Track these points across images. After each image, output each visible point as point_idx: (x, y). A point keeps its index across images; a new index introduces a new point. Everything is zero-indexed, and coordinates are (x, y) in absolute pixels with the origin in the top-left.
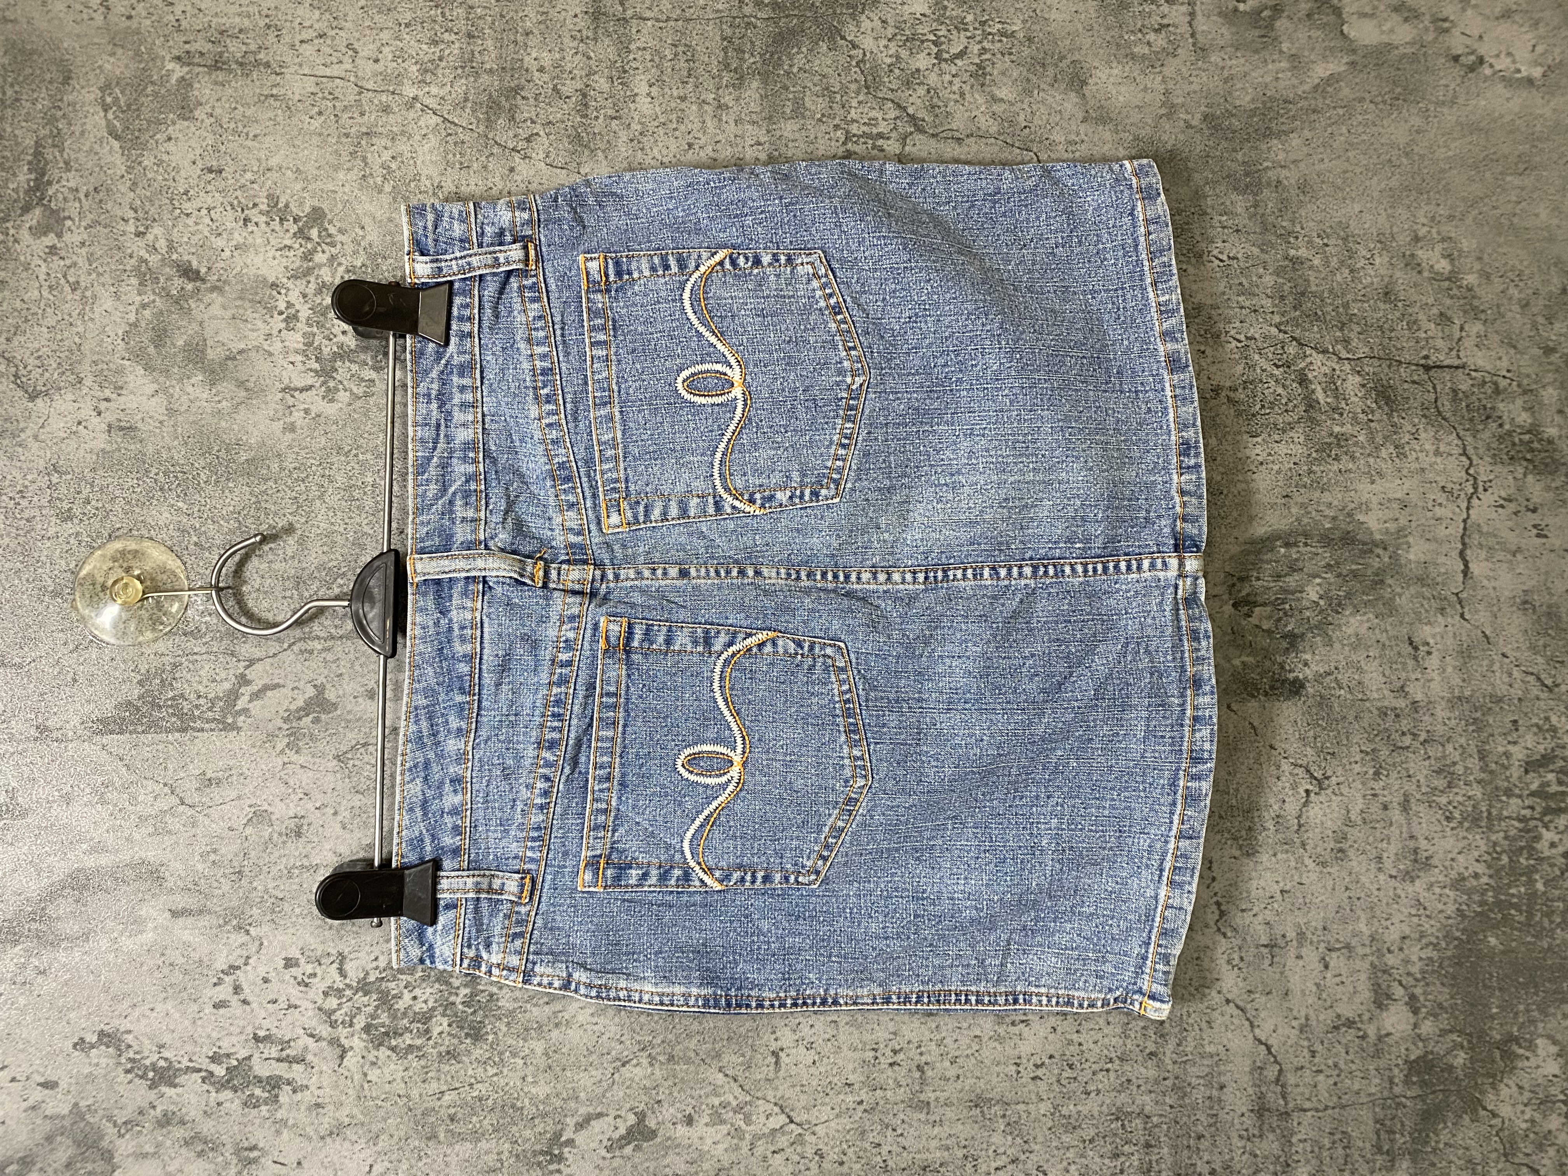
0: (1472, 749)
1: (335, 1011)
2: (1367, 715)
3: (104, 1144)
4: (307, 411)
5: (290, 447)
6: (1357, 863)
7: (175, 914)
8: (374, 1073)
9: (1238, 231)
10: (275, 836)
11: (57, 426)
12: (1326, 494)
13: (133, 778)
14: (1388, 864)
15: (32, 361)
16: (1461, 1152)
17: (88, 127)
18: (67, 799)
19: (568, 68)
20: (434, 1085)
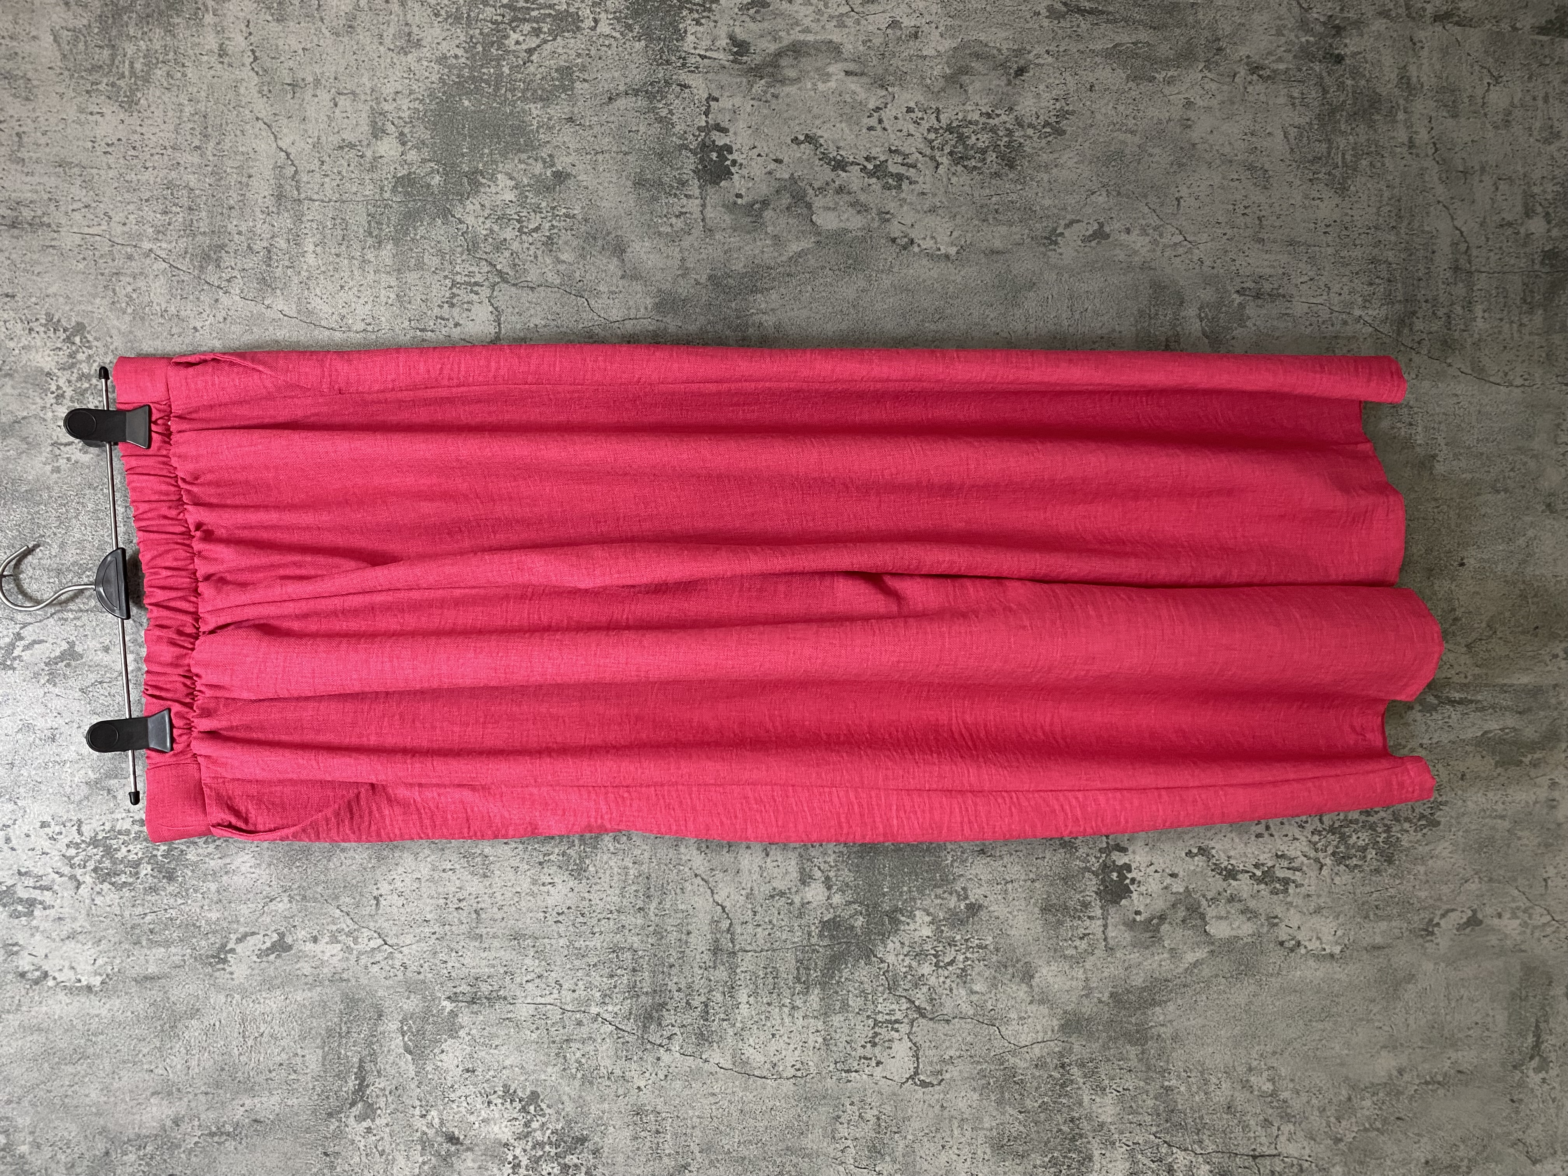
1: (73, 858)
4: (68, 459)
5: (56, 483)
8: (99, 900)
10: (37, 741)
16: (857, 985)
19: (259, 232)
20: (140, 909)
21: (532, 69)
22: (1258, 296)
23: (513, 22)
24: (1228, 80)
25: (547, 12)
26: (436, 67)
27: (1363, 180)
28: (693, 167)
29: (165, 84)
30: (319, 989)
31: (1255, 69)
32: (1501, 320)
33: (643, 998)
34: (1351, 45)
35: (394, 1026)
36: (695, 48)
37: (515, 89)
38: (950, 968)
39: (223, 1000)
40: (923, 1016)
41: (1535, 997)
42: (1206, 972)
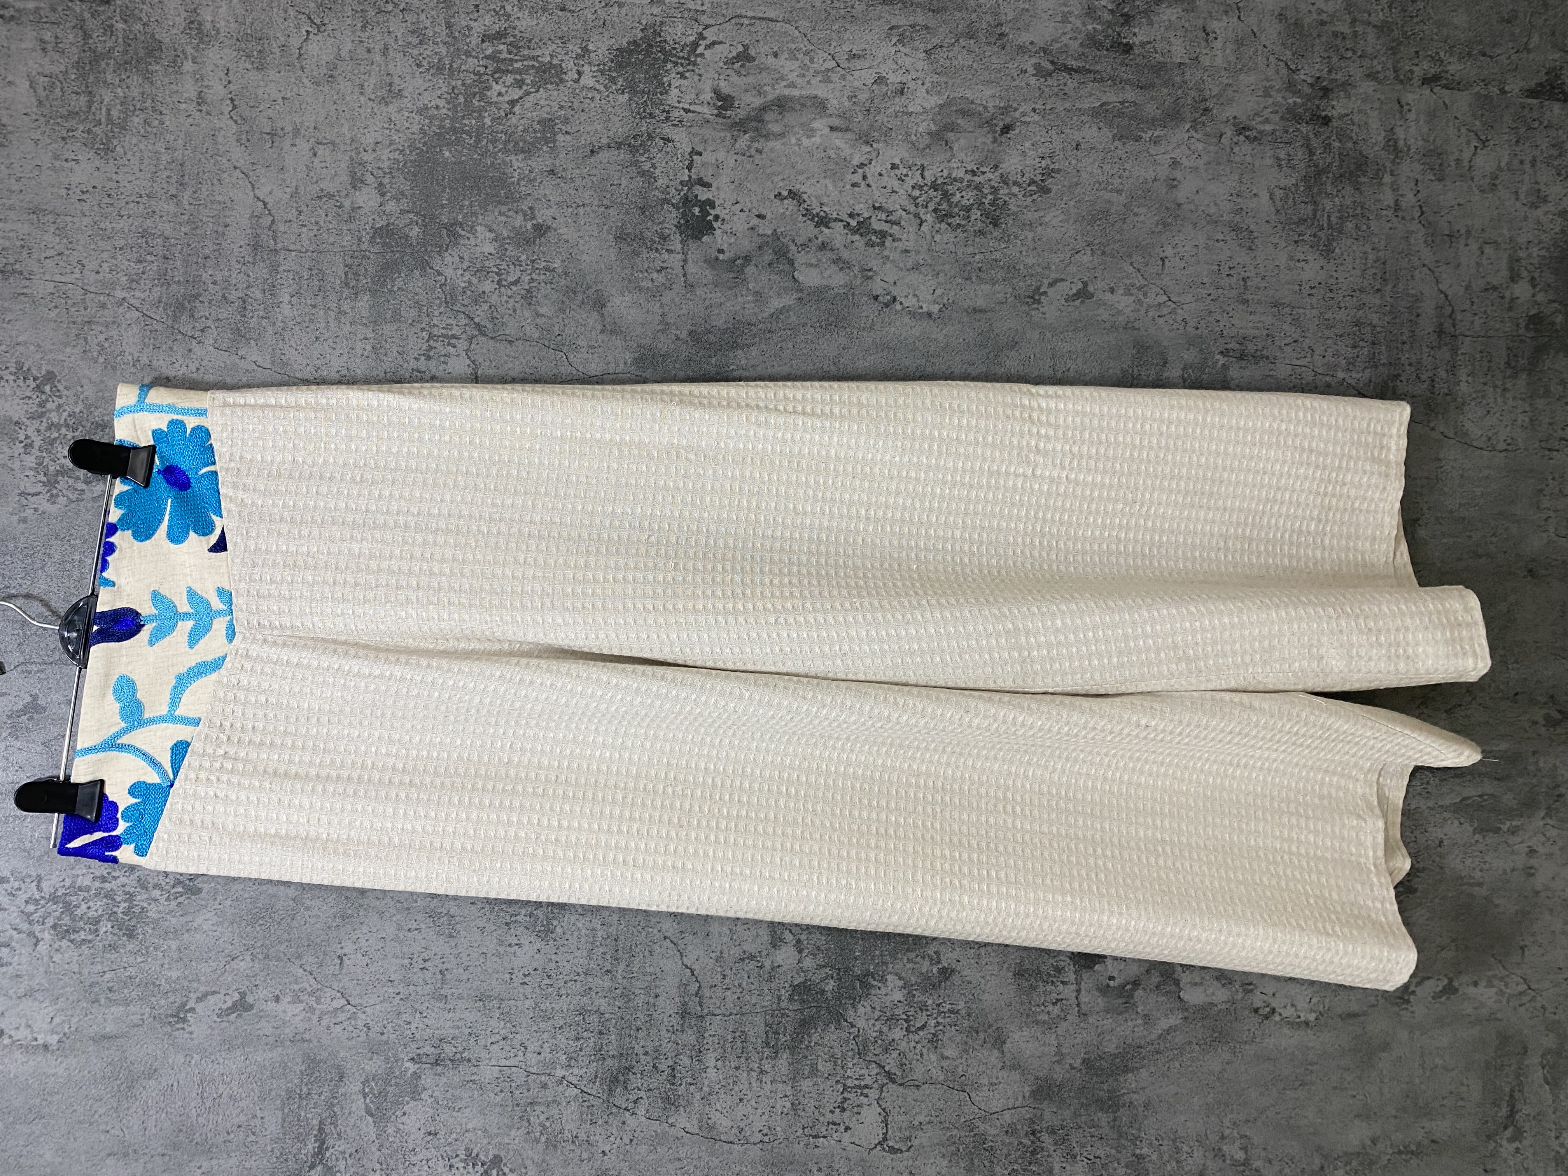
1: (32, 914)
4: (36, 509)
5: (22, 533)
8: (57, 958)
16: (826, 1049)
19: (234, 282)
20: (99, 967)
21: (514, 120)
22: (1242, 357)
23: (495, 73)
24: (1214, 140)
25: (531, 63)
26: (417, 118)
27: (1349, 242)
28: (675, 222)
29: (142, 131)
30: (280, 1049)
31: (1242, 130)
32: (1485, 384)
33: (609, 1062)
34: (1338, 107)
35: (355, 1087)
36: (679, 102)
37: (496, 141)
38: (921, 1033)
39: (182, 1060)
40: (893, 1081)
41: (1510, 1066)
42: (1179, 1039)
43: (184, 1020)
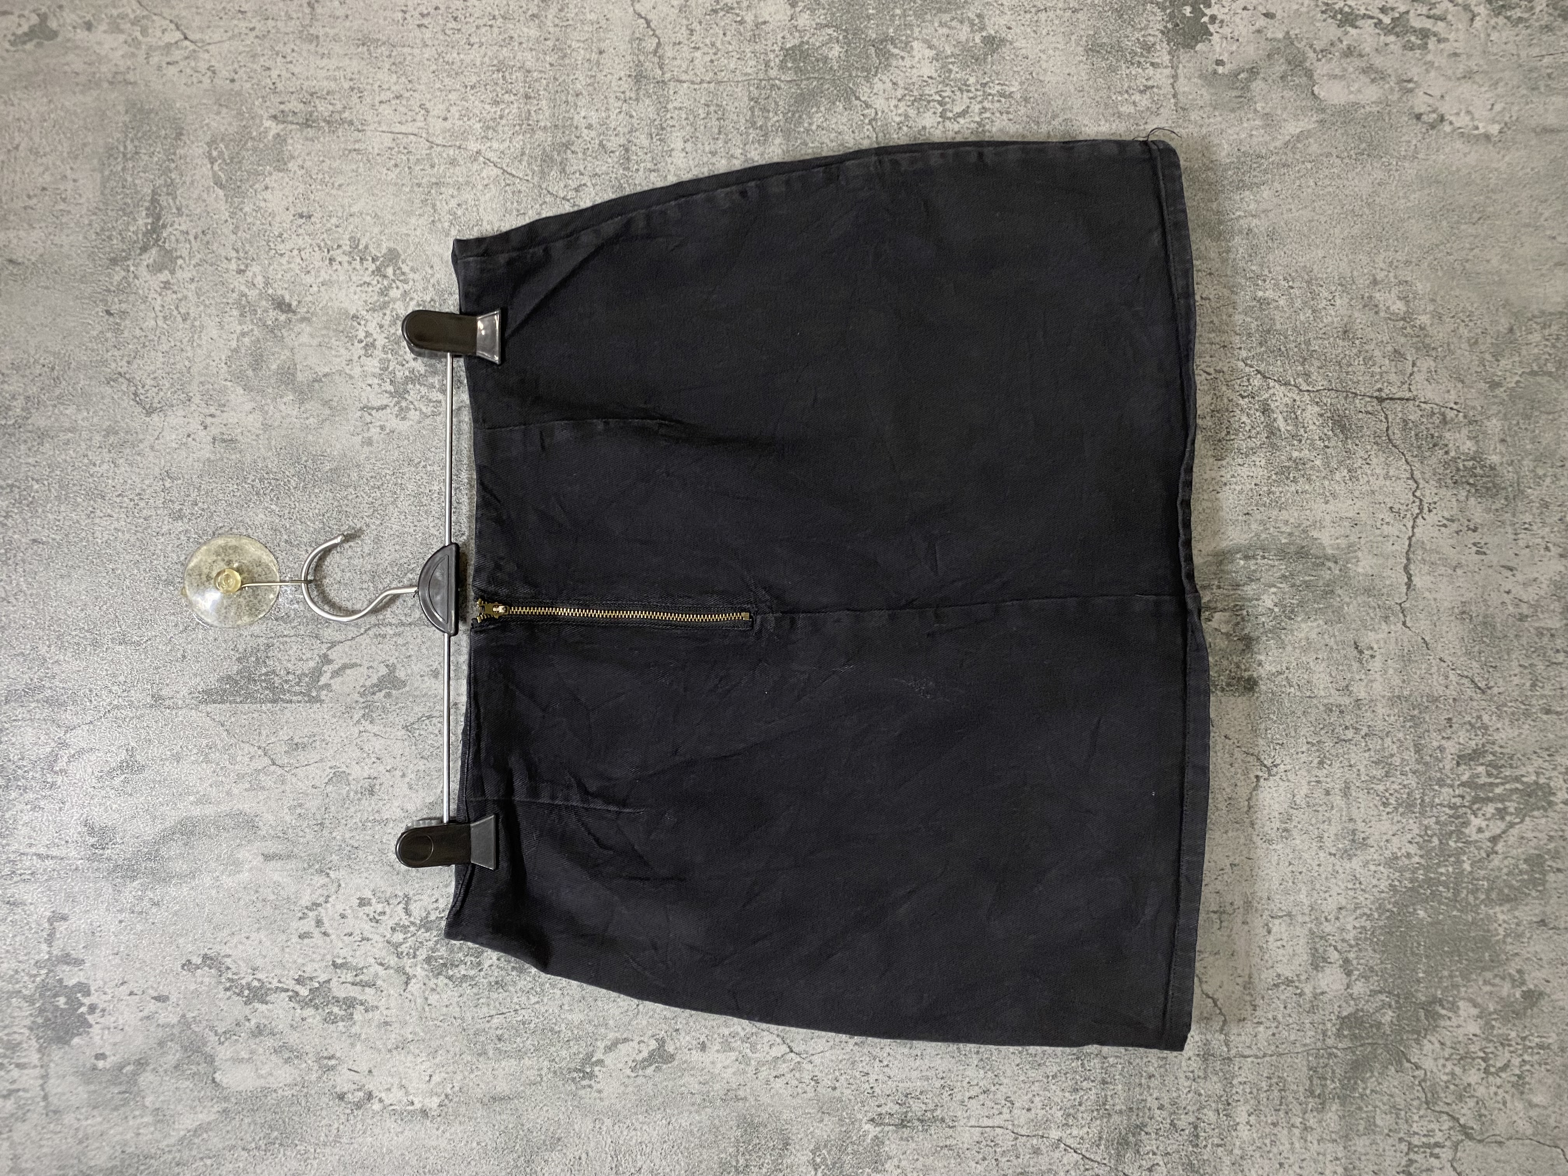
0: (1409, 744)
1: (401, 944)
2: (1314, 711)
3: (208, 1049)
4: (382, 428)
5: (368, 458)
6: (1298, 841)
7: (267, 858)
8: (433, 999)
9: (1210, 274)
10: (352, 794)
11: (170, 437)
12: (1283, 512)
13: (233, 741)
14: (1328, 843)
15: (149, 382)
16: (1385, 1098)
17: (197, 177)
18: (177, 758)
19: (612, 126)
20: (485, 1009)
28: (1161, 26)
30: (709, 1110)
33: (1116, 1118)
35: (804, 1157)
38: (1503, 1075)
39: (591, 1127)
40: (1470, 1137)
43: (591, 1076)
